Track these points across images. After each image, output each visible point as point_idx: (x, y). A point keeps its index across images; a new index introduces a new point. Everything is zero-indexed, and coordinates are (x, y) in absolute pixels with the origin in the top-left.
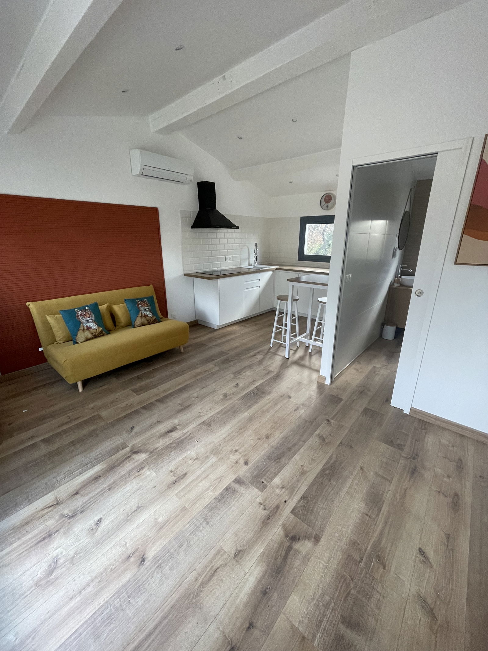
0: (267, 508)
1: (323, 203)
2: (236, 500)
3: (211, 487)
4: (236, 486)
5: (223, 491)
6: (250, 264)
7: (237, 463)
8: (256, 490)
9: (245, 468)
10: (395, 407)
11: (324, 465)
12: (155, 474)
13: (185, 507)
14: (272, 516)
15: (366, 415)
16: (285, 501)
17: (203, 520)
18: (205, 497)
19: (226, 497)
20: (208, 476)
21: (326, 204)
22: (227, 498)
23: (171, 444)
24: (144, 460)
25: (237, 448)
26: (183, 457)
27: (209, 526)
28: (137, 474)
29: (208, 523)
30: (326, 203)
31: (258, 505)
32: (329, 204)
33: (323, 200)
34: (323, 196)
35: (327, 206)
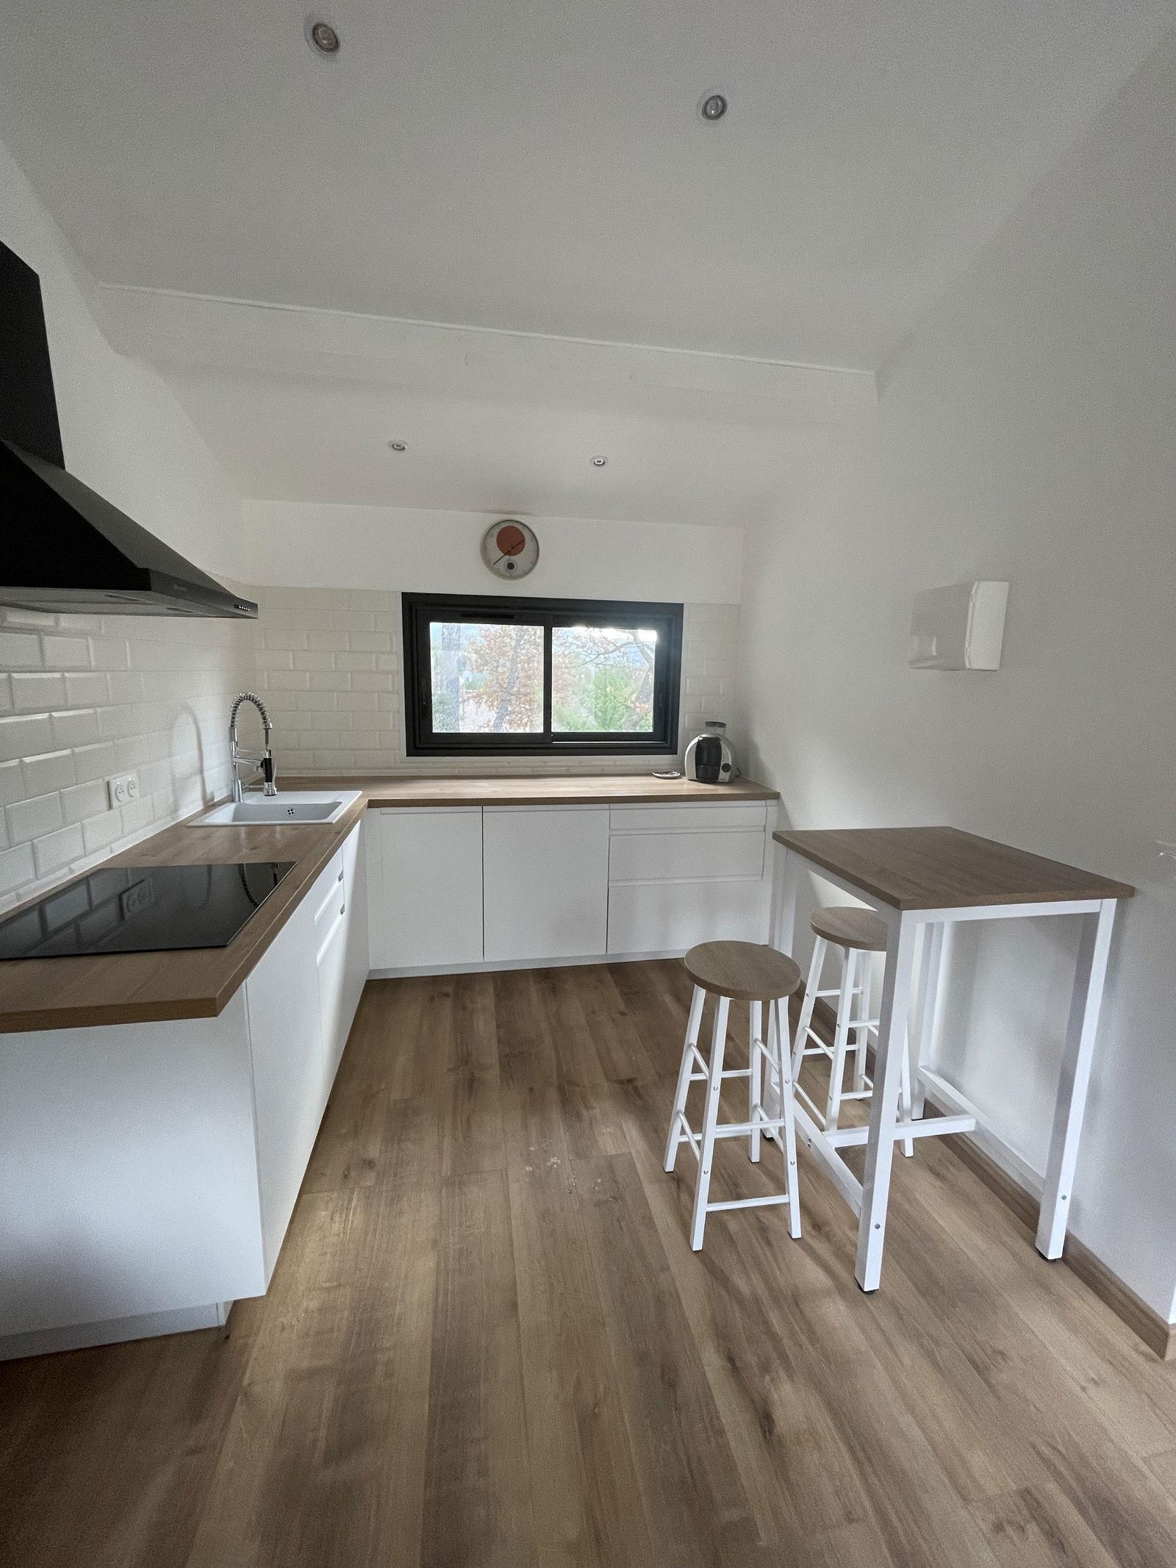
21: (507, 557)
30: (506, 554)
32: (516, 559)
33: (493, 542)
34: (490, 529)
35: (511, 566)
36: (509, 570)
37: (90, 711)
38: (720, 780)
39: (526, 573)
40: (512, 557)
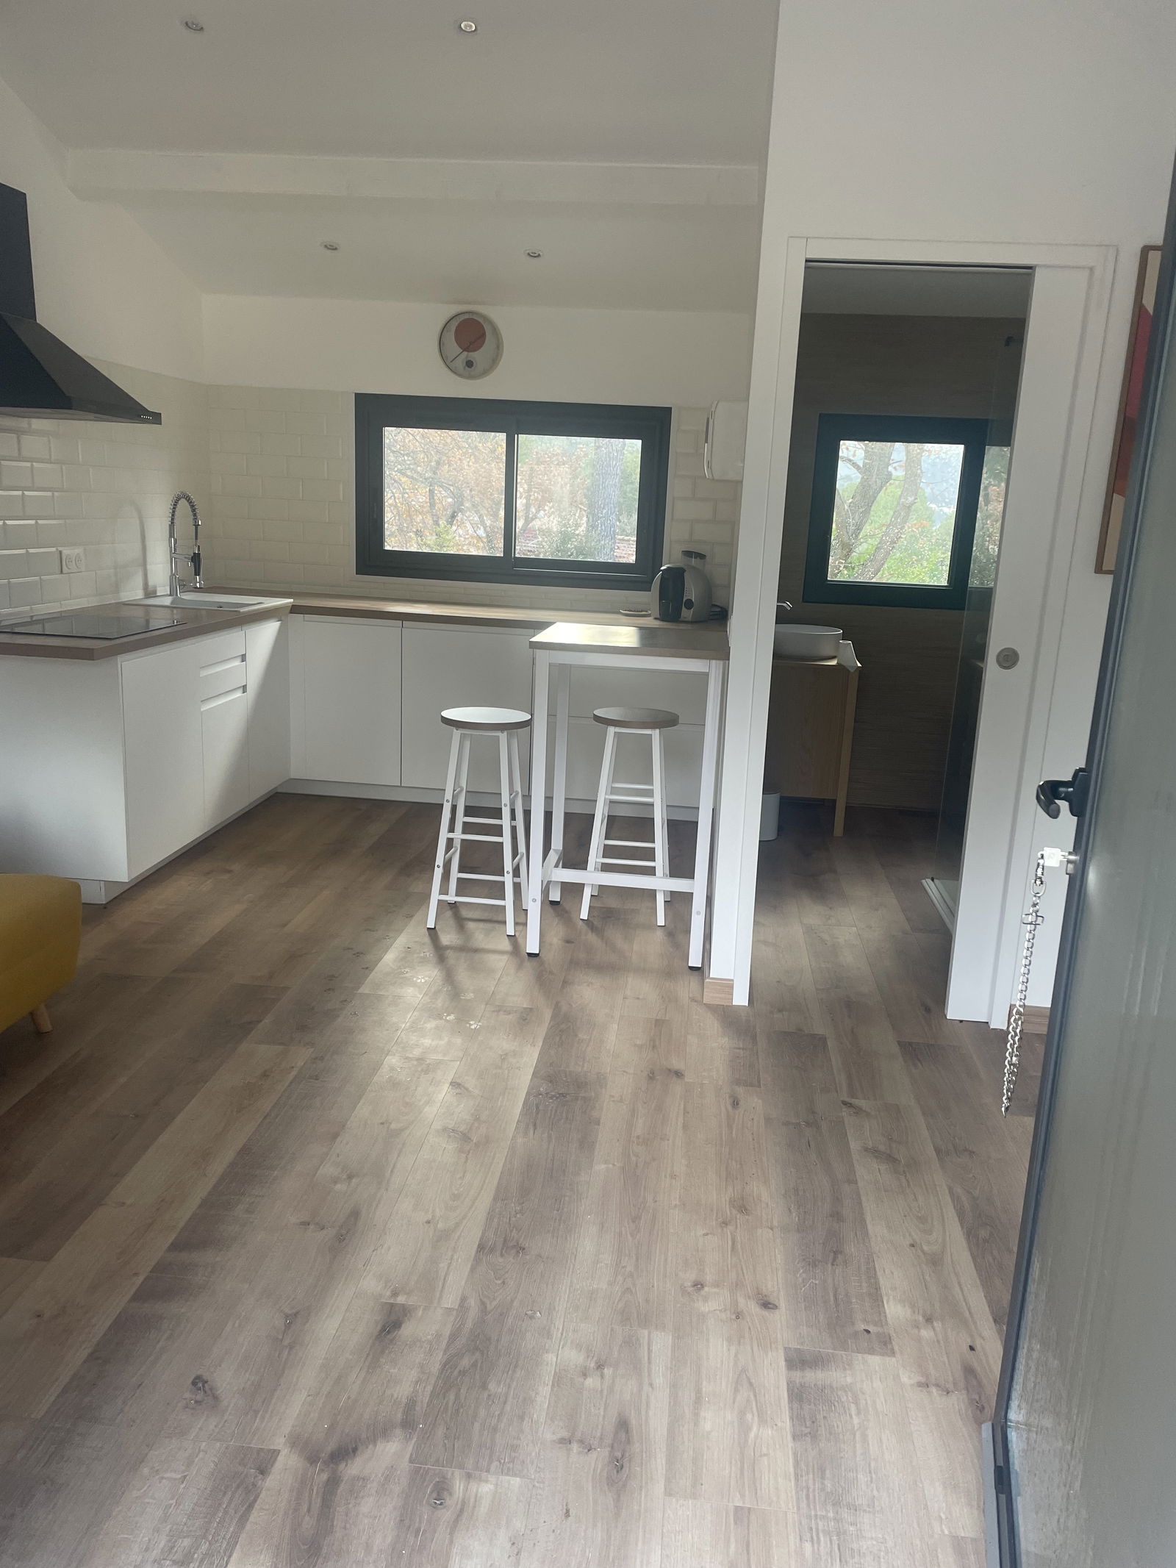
0: (950, 1386)
1: (453, 348)
2: (853, 1411)
3: (749, 1416)
4: (812, 1377)
5: (791, 1409)
6: (150, 589)
7: (738, 1316)
8: (875, 1361)
9: (779, 1318)
10: (961, 1021)
11: (962, 1221)
12: (516, 1481)
13: (737, 1509)
14: (980, 1398)
15: (919, 1061)
16: (972, 1348)
17: (830, 1507)
18: (765, 1450)
19: (820, 1417)
20: (699, 1391)
21: (466, 353)
22: (825, 1417)
23: (447, 1365)
24: (411, 1461)
25: (690, 1277)
26: (548, 1379)
27: (865, 1511)
28: (446, 1515)
29: (854, 1508)
30: (465, 350)
31: (921, 1391)
32: (476, 356)
33: (450, 337)
34: (450, 320)
35: (469, 364)
36: (467, 368)
37: (49, 494)
38: (682, 619)
39: (485, 372)
40: (470, 353)
